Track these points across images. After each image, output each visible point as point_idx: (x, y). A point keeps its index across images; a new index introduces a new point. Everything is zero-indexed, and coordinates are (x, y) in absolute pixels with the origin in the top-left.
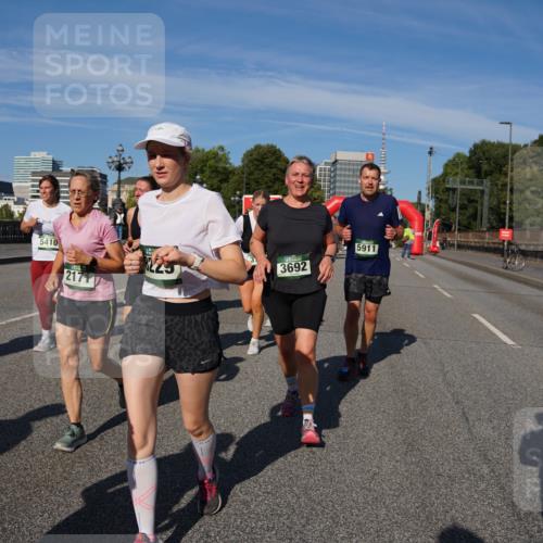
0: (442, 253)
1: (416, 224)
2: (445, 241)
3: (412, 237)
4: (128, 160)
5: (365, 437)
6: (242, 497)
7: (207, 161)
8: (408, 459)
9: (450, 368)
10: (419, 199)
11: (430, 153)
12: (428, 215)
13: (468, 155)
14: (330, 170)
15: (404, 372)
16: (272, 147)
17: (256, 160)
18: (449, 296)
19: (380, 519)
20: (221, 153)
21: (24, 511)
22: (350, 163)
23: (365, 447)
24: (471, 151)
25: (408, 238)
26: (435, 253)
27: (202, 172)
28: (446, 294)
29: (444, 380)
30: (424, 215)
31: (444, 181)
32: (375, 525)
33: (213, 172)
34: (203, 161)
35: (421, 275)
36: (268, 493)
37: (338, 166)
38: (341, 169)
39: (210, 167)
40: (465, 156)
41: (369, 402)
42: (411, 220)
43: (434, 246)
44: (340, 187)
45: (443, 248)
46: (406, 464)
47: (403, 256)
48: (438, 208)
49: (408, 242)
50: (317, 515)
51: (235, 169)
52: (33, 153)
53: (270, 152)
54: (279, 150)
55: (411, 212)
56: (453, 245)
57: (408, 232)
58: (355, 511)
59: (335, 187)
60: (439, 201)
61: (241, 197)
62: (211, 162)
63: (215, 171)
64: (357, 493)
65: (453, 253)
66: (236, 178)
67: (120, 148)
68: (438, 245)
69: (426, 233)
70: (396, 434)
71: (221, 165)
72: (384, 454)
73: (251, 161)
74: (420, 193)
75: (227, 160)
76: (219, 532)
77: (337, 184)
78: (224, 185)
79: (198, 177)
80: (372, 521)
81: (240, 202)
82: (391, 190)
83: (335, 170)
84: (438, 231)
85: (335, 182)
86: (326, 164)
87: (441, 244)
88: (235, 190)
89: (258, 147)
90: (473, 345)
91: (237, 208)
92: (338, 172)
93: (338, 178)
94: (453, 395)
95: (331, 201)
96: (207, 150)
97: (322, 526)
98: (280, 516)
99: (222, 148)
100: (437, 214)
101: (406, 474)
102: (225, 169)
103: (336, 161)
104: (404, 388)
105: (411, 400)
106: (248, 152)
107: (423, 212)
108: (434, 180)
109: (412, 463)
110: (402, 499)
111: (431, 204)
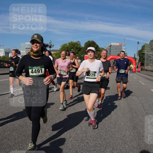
0: (141, 72)
1: (134, 63)
2: (142, 68)
3: (133, 67)
4: (53, 45)
5: (121, 124)
6: (86, 141)
7: (75, 45)
8: (134, 131)
9: (145, 105)
10: (135, 56)
11: (138, 43)
12: (137, 61)
13: (149, 44)
14: (109, 48)
15: (132, 106)
16: (93, 41)
17: (88, 45)
18: (144, 84)
19: (126, 149)
20: (78, 43)
21: (25, 143)
22: (115, 46)
23: (121, 127)
24: (150, 43)
25: (132, 67)
26: (139, 72)
27: (73, 48)
28: (143, 84)
29: (143, 109)
30: (136, 61)
31: (142, 51)
32: (125, 150)
33: (76, 48)
34: (73, 45)
35: (135, 78)
36: (94, 140)
37: (112, 47)
38: (112, 48)
39: (75, 47)
40: (148, 44)
41: (122, 114)
42: (132, 62)
43: (139, 70)
44: (112, 53)
45: (141, 71)
46: (133, 132)
47: (130, 73)
48: (140, 59)
49: (131, 69)
50: (108, 147)
51: (82, 47)
52: (26, 43)
53: (92, 42)
54: (95, 42)
55: (132, 60)
56: (144, 70)
57: (131, 66)
58: (119, 146)
59: (110, 53)
60: (140, 57)
61: (84, 55)
62: (76, 46)
63: (77, 48)
64: (119, 141)
65: (144, 72)
66: (82, 50)
67: (50, 42)
68: (140, 69)
69: (137, 66)
70: (130, 124)
71: (79, 46)
72: (127, 130)
73: (87, 45)
74: (135, 55)
75: (80, 45)
76: (80, 151)
77: (111, 52)
78: (79, 52)
79: (72, 50)
80: (124, 149)
81: (84, 57)
82: (126, 54)
83: (111, 48)
84: (140, 66)
85: (111, 51)
86: (108, 46)
87: (141, 69)
88: (83, 53)
89: (89, 41)
90: (151, 98)
91: (83, 58)
92: (111, 49)
93: (111, 50)
94: (146, 113)
95: (109, 57)
96: (74, 42)
97: (110, 150)
98: (98, 147)
99: (79, 42)
100: (140, 61)
101: (133, 136)
102: (80, 47)
103: (111, 45)
104: (132, 111)
105: (134, 114)
106: (86, 43)
107: (136, 60)
108: (139, 51)
109: (135, 132)
110: (133, 143)
111: (138, 58)
